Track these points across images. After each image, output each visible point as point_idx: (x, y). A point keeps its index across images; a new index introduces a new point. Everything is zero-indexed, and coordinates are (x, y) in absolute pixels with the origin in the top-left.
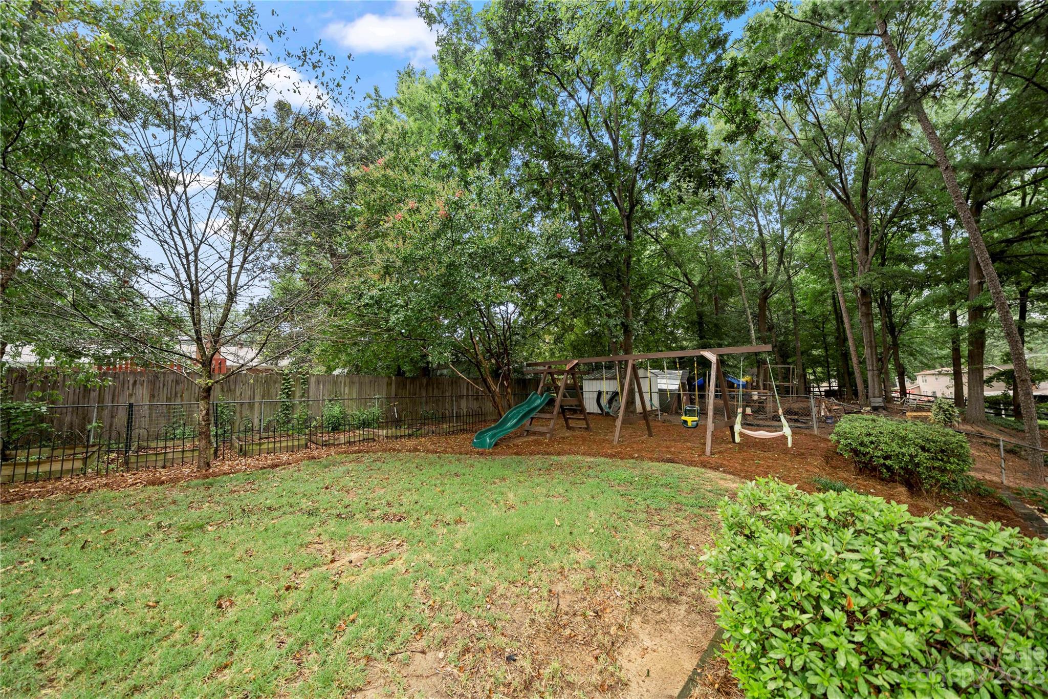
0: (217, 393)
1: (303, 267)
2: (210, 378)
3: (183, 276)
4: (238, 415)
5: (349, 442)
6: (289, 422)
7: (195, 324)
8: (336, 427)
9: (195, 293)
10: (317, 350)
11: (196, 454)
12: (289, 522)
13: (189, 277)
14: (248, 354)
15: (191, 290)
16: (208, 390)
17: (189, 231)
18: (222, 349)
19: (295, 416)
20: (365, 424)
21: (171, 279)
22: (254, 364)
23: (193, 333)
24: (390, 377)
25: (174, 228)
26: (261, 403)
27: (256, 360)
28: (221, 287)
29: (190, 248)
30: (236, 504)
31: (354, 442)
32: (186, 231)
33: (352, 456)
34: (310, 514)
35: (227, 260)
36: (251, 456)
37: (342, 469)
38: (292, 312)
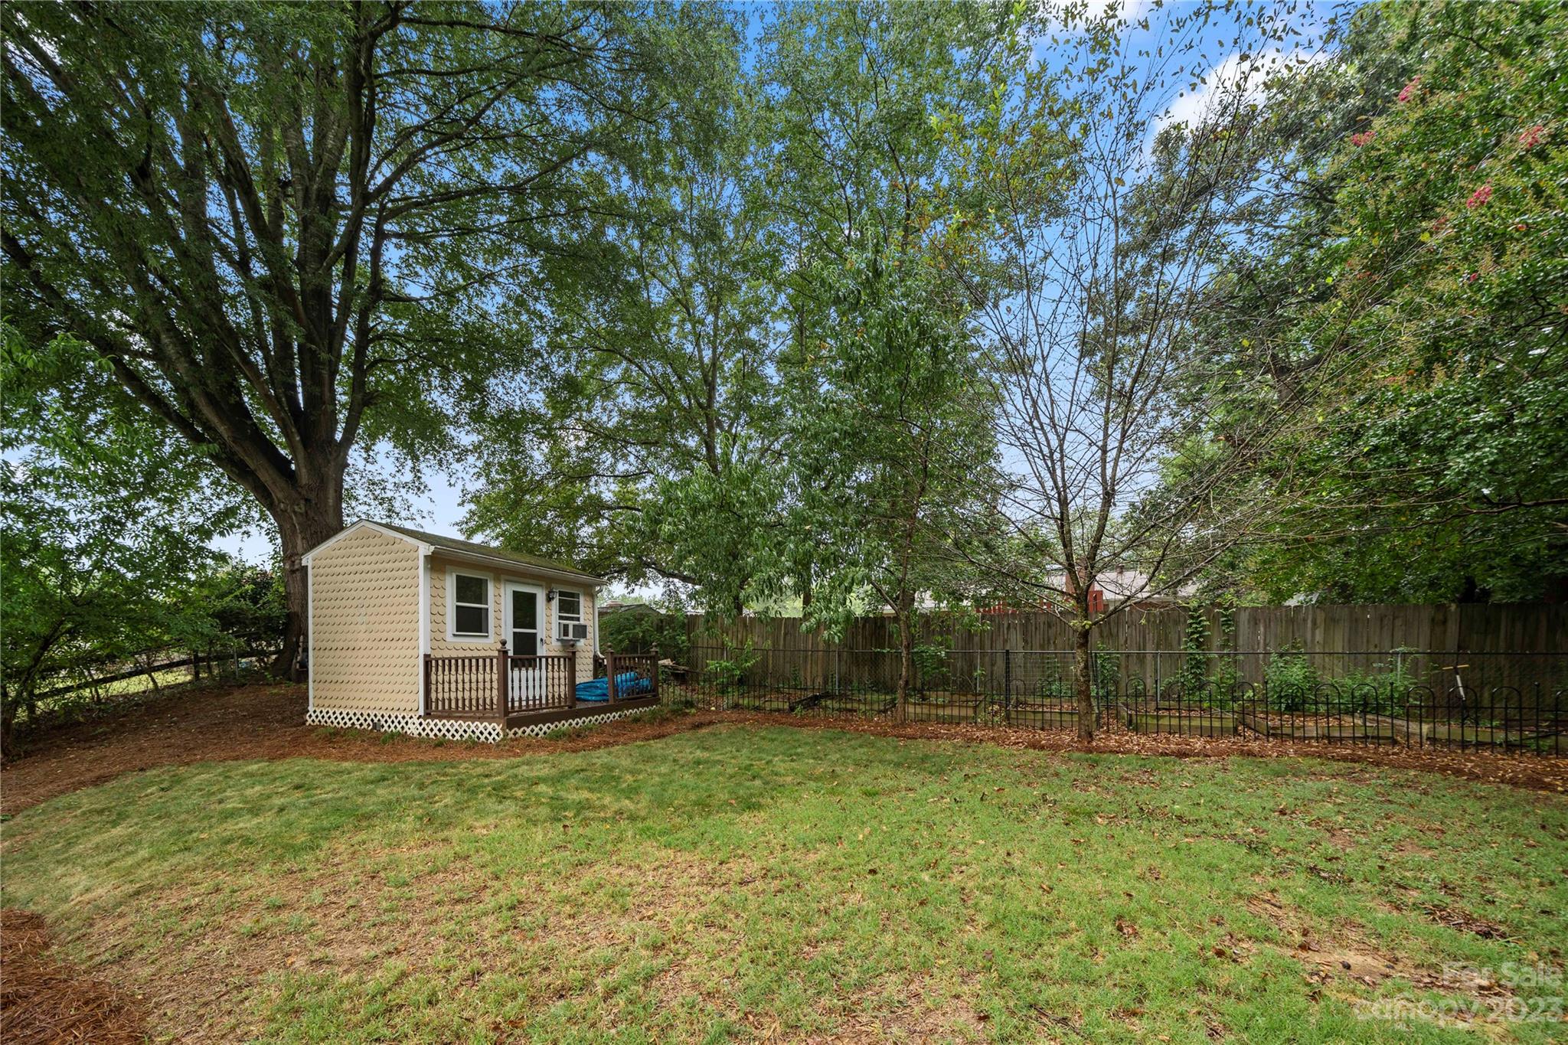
0: (1095, 637)
1: (1219, 416)
2: (1086, 618)
3: (1049, 484)
4: (1123, 670)
5: (1329, 738)
6: (1201, 688)
7: (1065, 546)
8: (1296, 704)
9: (1064, 503)
10: (1252, 564)
11: (1076, 718)
12: (1214, 849)
13: (1055, 482)
14: (1135, 580)
15: (1059, 500)
16: (1085, 634)
17: (1052, 419)
18: (1099, 577)
19: (1213, 678)
20: (1366, 706)
21: (1035, 491)
22: (1145, 595)
23: (1062, 558)
24: (1440, 607)
25: (1036, 424)
26: (1155, 656)
27: (1147, 588)
28: (1095, 487)
29: (1054, 443)
30: (1129, 797)
31: (1341, 739)
32: (1048, 421)
33: (1336, 766)
34: (1252, 848)
35: (1100, 444)
36: (1145, 734)
37: (1313, 785)
38: (1206, 501)
